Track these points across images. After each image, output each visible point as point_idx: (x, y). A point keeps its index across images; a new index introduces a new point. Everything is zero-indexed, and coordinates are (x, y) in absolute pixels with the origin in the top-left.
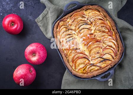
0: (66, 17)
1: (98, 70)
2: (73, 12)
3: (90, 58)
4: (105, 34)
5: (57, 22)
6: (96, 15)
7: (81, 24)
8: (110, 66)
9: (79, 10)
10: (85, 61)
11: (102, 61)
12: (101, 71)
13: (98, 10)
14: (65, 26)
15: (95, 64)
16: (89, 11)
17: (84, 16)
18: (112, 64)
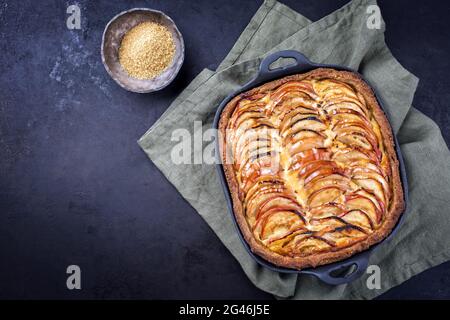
0: (262, 89)
1: (323, 251)
2: (283, 80)
3: (309, 214)
4: (361, 155)
6: (345, 98)
7: (299, 117)
8: (358, 247)
9: (301, 77)
10: (293, 221)
11: (339, 230)
12: (332, 255)
13: (352, 86)
14: (254, 114)
15: (319, 235)
16: (327, 84)
17: (311, 95)
18: (366, 242)
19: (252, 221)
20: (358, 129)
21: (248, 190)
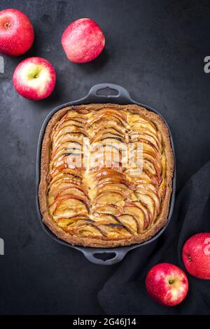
0: (88, 107)
1: (96, 237)
2: (106, 105)
3: (94, 207)
4: (146, 176)
5: (64, 107)
6: (147, 132)
7: (109, 135)
8: (122, 243)
9: (119, 106)
10: (81, 209)
11: (112, 225)
12: (101, 241)
13: (155, 125)
14: (77, 124)
15: (95, 224)
16: (136, 118)
17: (123, 122)
18: (129, 240)
20: (150, 157)
21: (55, 176)
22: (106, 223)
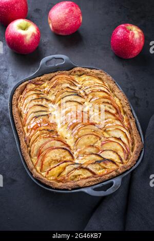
0: (42, 78)
2: (56, 73)
3: (76, 153)
5: (23, 83)
6: (96, 84)
8: (114, 174)
9: (67, 72)
10: (64, 157)
11: (98, 162)
13: (100, 78)
14: (37, 92)
18: (119, 170)
19: (35, 159)
20: (106, 100)
21: (32, 137)
22: (92, 162)
